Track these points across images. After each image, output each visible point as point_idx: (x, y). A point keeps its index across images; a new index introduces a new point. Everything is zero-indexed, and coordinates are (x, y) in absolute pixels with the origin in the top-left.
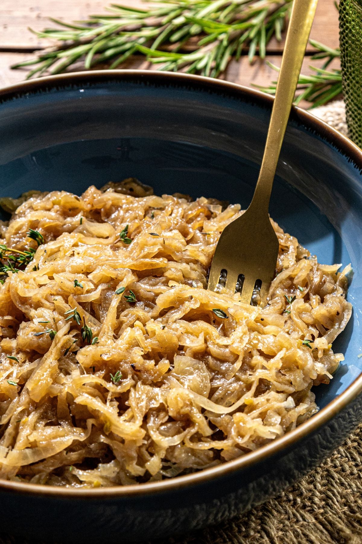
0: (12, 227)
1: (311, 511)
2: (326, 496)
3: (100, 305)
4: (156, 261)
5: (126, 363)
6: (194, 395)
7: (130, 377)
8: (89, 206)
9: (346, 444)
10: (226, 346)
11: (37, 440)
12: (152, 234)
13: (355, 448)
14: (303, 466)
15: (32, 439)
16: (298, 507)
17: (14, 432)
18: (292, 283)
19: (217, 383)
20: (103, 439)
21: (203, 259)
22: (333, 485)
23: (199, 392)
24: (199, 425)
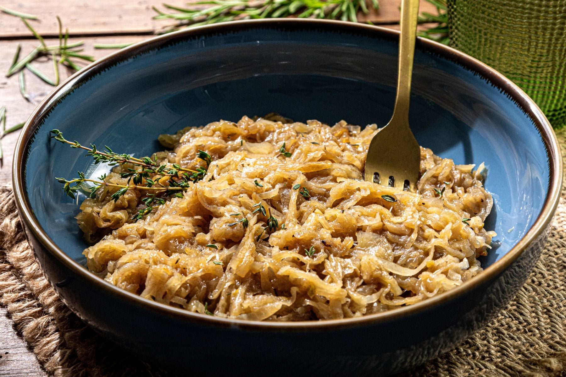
0: (181, 152)
1: (491, 361)
2: (500, 348)
3: (280, 201)
4: (322, 163)
5: (316, 240)
6: (382, 261)
7: (322, 250)
8: (246, 132)
9: (507, 308)
10: (401, 223)
11: (250, 307)
12: (313, 143)
13: (515, 310)
14: (480, 318)
15: (246, 305)
16: (478, 359)
17: (226, 304)
18: (437, 180)
19: (398, 253)
20: (308, 302)
21: (358, 163)
22: (504, 339)
23: (385, 258)
24: (391, 286)
